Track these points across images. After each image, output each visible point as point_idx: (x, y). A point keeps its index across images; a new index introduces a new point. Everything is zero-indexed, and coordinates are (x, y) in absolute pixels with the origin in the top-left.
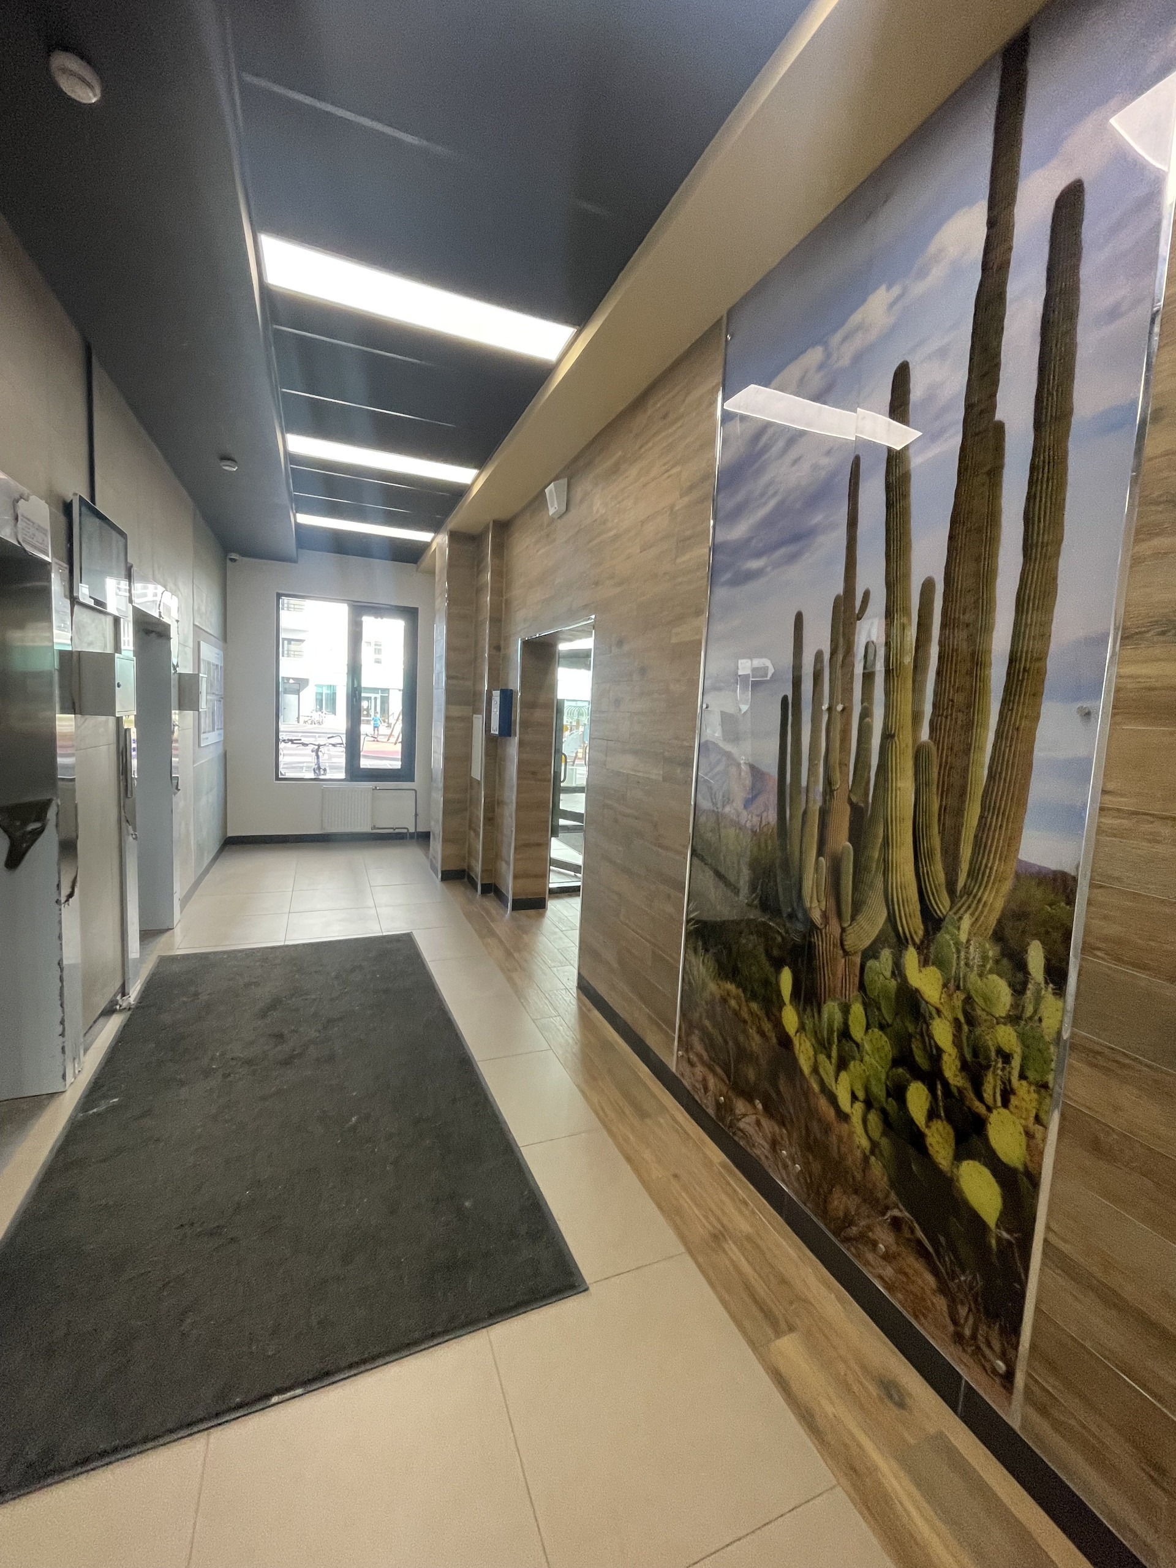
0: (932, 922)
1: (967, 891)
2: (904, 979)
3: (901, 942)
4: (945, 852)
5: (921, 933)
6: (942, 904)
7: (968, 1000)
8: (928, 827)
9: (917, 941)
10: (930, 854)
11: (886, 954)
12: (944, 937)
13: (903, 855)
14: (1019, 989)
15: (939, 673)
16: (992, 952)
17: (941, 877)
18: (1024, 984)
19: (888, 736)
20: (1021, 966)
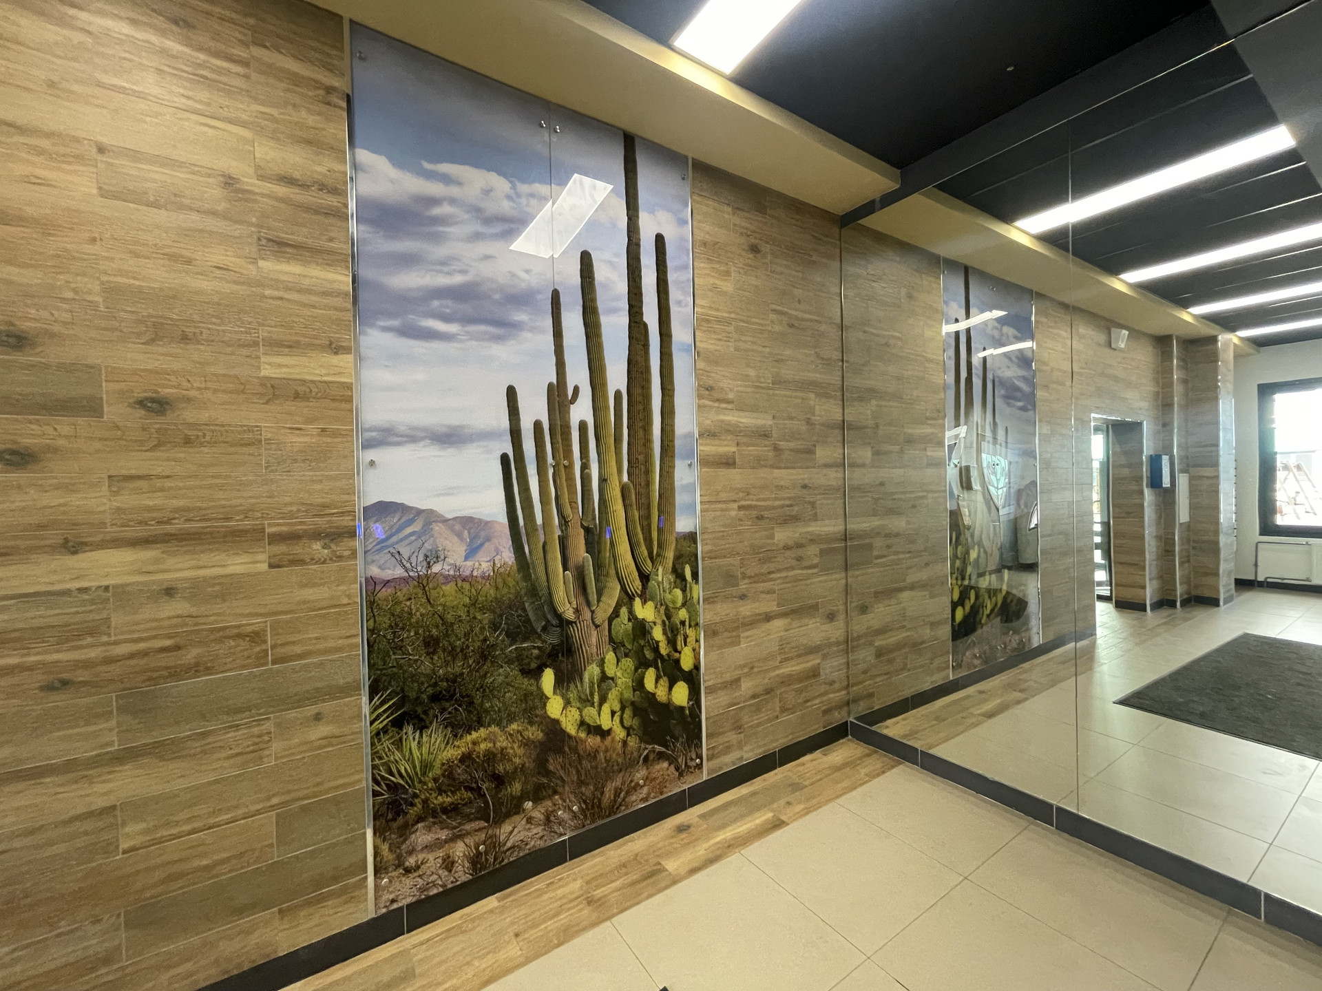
0: (645, 578)
1: (658, 555)
2: (636, 618)
3: (631, 598)
4: (645, 539)
5: (640, 587)
6: (648, 567)
7: (667, 609)
8: (635, 528)
9: (639, 592)
10: (639, 544)
11: (624, 611)
12: (652, 583)
13: (624, 548)
14: (684, 591)
15: (629, 444)
16: (672, 578)
17: (646, 553)
18: (686, 586)
19: (603, 480)
20: (684, 579)
